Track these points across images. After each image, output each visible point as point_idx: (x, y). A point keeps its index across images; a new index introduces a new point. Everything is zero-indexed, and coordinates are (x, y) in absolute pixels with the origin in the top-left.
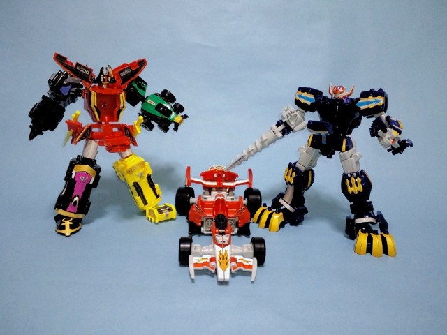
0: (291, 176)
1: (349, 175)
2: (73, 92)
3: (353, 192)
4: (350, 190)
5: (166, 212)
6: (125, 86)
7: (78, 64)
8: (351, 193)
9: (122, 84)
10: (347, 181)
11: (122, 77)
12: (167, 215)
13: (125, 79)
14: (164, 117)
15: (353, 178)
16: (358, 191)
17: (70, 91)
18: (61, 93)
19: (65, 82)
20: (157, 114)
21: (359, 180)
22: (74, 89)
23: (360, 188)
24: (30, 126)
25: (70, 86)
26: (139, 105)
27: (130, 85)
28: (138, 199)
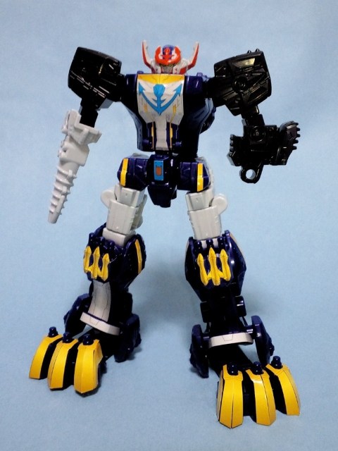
0: (100, 264)
1: (204, 244)
3: (211, 281)
4: (205, 278)
8: (206, 282)
10: (201, 257)
15: (212, 251)
16: (222, 280)
21: (224, 254)
23: (227, 274)
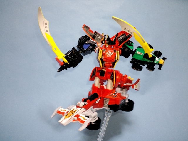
2: (90, 49)
6: (121, 46)
7: (96, 32)
9: (119, 45)
11: (119, 41)
13: (121, 42)
14: (151, 61)
17: (89, 48)
18: (83, 48)
19: (87, 42)
20: (146, 60)
22: (91, 47)
25: (90, 45)
26: (131, 57)
27: (124, 45)
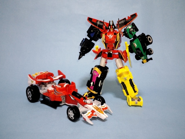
5: (136, 101)
12: (136, 103)
18: (91, 36)
19: (92, 31)
24: (80, 53)
28: (124, 91)
